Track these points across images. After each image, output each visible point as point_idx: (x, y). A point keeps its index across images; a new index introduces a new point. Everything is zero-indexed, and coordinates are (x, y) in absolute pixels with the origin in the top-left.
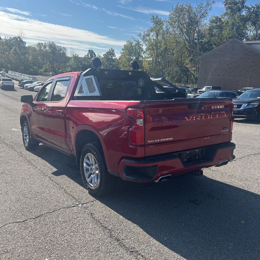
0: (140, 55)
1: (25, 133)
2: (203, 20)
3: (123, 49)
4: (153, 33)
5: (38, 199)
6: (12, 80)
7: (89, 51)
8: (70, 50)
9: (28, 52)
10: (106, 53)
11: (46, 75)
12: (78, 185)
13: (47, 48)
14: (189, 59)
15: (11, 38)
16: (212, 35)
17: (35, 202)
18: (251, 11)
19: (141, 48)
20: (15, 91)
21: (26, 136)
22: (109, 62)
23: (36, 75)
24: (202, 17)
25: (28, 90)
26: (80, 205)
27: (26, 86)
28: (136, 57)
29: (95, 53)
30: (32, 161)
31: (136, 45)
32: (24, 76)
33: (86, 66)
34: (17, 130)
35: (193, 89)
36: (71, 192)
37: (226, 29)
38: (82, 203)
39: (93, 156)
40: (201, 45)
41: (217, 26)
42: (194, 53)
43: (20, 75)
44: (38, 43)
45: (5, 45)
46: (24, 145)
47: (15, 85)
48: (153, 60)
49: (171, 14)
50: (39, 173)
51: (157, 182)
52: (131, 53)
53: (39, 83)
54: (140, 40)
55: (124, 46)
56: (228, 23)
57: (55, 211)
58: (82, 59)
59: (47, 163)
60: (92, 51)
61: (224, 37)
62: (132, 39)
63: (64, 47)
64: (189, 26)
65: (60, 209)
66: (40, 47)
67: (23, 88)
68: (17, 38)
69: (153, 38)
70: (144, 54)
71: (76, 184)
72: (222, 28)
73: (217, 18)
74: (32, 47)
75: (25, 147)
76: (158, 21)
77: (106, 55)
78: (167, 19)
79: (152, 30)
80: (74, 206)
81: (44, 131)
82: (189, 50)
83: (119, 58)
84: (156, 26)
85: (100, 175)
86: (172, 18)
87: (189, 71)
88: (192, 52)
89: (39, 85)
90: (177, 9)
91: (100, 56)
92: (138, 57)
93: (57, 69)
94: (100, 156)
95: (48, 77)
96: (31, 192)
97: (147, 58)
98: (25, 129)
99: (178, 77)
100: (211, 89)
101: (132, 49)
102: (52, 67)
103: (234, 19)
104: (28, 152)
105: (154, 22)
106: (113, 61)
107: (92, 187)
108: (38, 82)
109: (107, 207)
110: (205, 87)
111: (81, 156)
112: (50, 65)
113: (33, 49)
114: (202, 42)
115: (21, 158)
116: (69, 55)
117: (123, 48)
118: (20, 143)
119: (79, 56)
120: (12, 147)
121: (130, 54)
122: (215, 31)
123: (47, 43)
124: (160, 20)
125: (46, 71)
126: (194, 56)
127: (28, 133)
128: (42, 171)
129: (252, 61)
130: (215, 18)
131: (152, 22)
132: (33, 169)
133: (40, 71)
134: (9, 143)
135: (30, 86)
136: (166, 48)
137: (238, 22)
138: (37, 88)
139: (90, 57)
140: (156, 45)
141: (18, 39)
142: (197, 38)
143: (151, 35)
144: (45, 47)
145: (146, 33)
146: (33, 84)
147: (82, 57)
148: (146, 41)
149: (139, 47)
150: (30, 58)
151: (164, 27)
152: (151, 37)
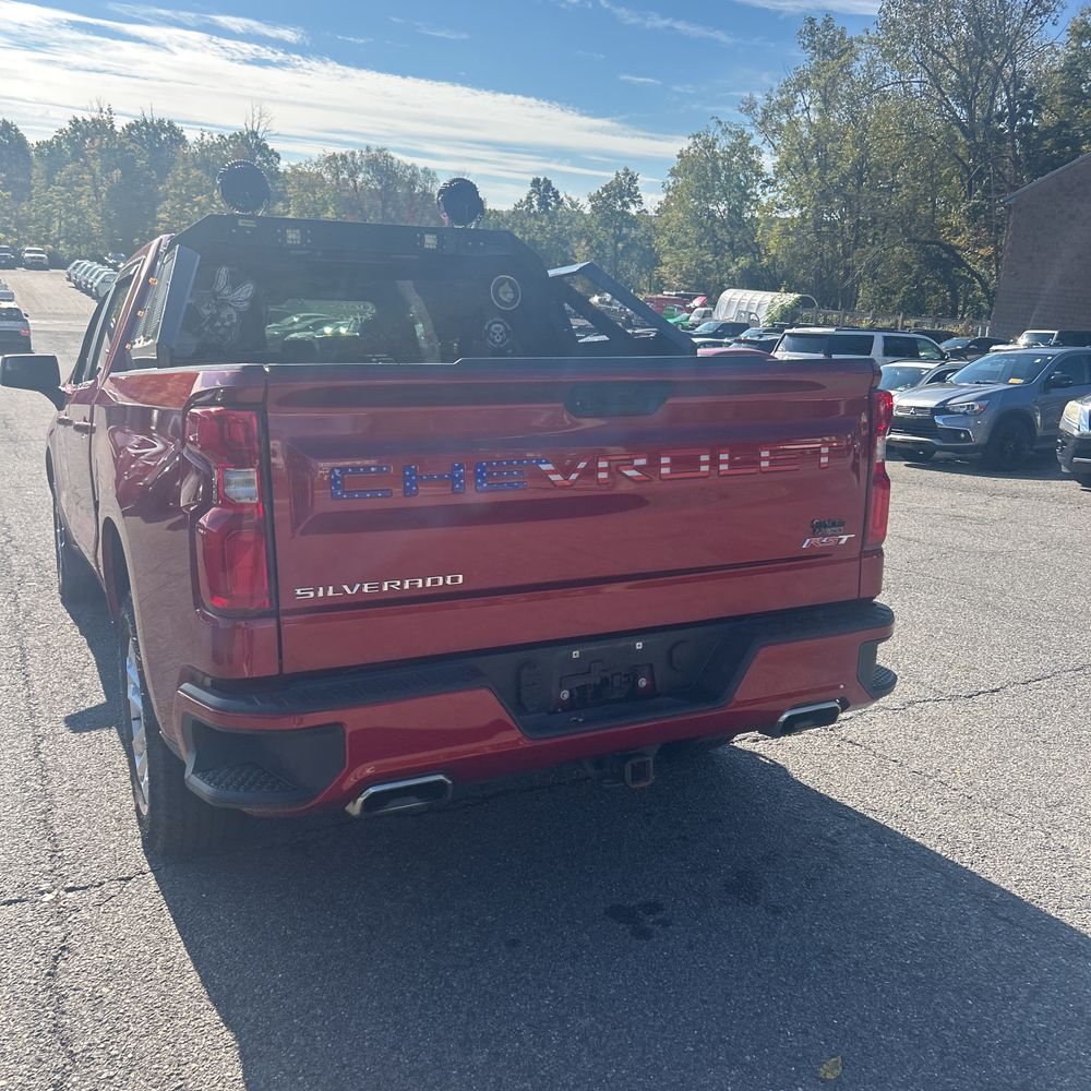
0: (750, 195)
2: (1038, 25)
3: (673, 173)
4: (807, 99)
7: (536, 182)
9: (282, 193)
14: (964, 207)
15: (223, 137)
16: (1076, 97)
19: (755, 162)
22: (615, 227)
24: (1034, 12)
28: (731, 204)
29: (557, 192)
31: (733, 150)
35: (971, 344)
40: (1026, 142)
42: (989, 181)
45: (197, 167)
48: (803, 215)
49: (889, 8)
52: (708, 188)
54: (749, 130)
55: (679, 157)
60: (548, 183)
62: (713, 123)
63: (426, 171)
64: (967, 58)
68: (246, 138)
69: (808, 118)
70: (767, 189)
76: (832, 41)
77: (602, 199)
79: (802, 84)
82: (967, 168)
83: (657, 212)
84: (824, 65)
86: (894, 22)
87: (961, 263)
88: (981, 175)
91: (574, 206)
92: (740, 203)
97: (781, 207)
99: (912, 291)
100: (1053, 341)
101: (715, 169)
105: (814, 48)
106: (633, 222)
110: (1024, 335)
113: (303, 180)
114: (1027, 128)
117: (675, 163)
121: (705, 191)
123: (358, 154)
124: (843, 37)
126: (988, 192)
131: (805, 47)
136: (861, 161)
139: (536, 208)
140: (819, 149)
141: (251, 141)
143: (797, 108)
145: (777, 98)
148: (774, 132)
149: (747, 158)
151: (857, 65)
152: (797, 112)
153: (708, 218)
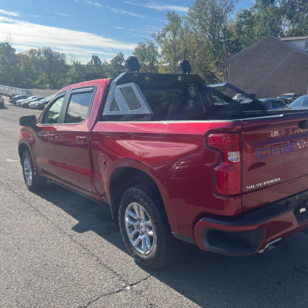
0: (155, 59)
1: (26, 168)
2: (229, 14)
4: (169, 33)
5: (59, 279)
6: (1, 96)
7: (93, 57)
8: (70, 56)
9: (18, 61)
10: (113, 59)
11: (42, 88)
12: (116, 248)
13: (42, 55)
14: (214, 62)
16: (241, 33)
17: (56, 287)
18: (286, 1)
19: (155, 50)
20: (6, 108)
21: (28, 171)
22: (118, 69)
23: (30, 88)
24: (227, 11)
25: (21, 107)
26: (128, 288)
27: (19, 102)
28: (150, 62)
29: (100, 59)
30: (40, 208)
31: (150, 47)
32: (16, 90)
33: (90, 75)
34: (13, 161)
36: (107, 261)
37: (258, 24)
38: (131, 283)
39: (142, 208)
40: (229, 44)
41: (246, 22)
42: (220, 55)
43: (10, 89)
44: (30, 49)
46: (26, 183)
47: (4, 102)
48: (170, 65)
49: (191, 9)
50: (53, 228)
51: (261, 252)
52: (144, 58)
53: (35, 97)
54: (154, 42)
55: (135, 49)
56: (259, 17)
57: (90, 302)
58: (85, 67)
59: (63, 212)
60: (97, 57)
61: (255, 34)
62: (144, 40)
63: (62, 54)
64: (212, 22)
65: (98, 299)
66: (33, 55)
67: (15, 105)
68: (4, 45)
69: (170, 38)
70: (160, 58)
71: (111, 246)
72: (252, 24)
73: (245, 12)
74: (23, 54)
75: (28, 186)
76: (175, 18)
77: (114, 61)
78: (186, 15)
79: (168, 29)
80: (120, 291)
81: (57, 166)
82: (214, 52)
84: (173, 24)
85: (157, 238)
86: (192, 13)
87: (215, 77)
88: (218, 53)
89: (35, 101)
90: (197, 3)
91: (106, 63)
92: (153, 62)
93: (55, 81)
94: (155, 208)
95: (44, 90)
96: (47, 267)
97: (163, 63)
98: (27, 162)
101: (145, 53)
102: (49, 78)
103: (267, 12)
104: (33, 194)
105: (170, 20)
106: (123, 67)
107: (141, 254)
108: (33, 97)
109: (172, 290)
111: (121, 207)
112: (47, 76)
113: (25, 57)
114: (229, 41)
115: (23, 204)
116: (69, 62)
117: (134, 51)
118: (19, 180)
119: (81, 64)
120: (9, 187)
122: (244, 27)
123: (41, 49)
124: (178, 17)
125: (42, 83)
126: (220, 58)
127: (31, 167)
128: (57, 225)
129: (291, 62)
130: (243, 12)
131: (168, 19)
132: (43, 222)
133: (35, 83)
134: (4, 181)
135: (23, 102)
136: (186, 50)
137: (271, 16)
138: (33, 104)
139: (94, 64)
140: (174, 47)
141: (6, 45)
142: (223, 36)
144: (39, 54)
145: (161, 33)
146: (27, 99)
147: (84, 65)
148: (161, 42)
149: (154, 50)
150: (22, 68)
151: (182, 24)
152: (167, 37)
153: (144, 66)
